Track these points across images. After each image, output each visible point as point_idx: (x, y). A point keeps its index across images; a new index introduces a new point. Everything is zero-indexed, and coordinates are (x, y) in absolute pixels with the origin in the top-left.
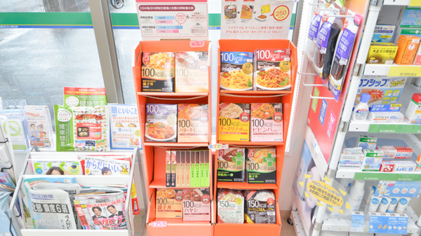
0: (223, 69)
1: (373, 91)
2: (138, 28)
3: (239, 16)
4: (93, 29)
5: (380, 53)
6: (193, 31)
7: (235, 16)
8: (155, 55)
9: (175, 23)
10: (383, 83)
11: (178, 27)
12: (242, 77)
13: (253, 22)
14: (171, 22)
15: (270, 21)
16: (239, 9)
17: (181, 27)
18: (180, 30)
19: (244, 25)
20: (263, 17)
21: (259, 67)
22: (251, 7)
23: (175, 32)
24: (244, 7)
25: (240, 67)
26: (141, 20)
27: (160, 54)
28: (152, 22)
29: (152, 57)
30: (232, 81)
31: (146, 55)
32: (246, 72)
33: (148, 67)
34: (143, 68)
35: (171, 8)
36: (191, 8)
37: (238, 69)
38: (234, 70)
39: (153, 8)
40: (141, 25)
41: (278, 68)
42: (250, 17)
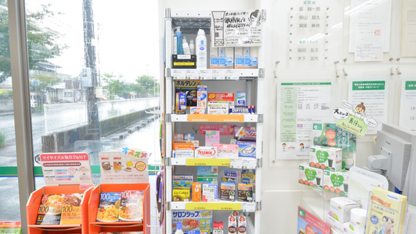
0: (101, 205)
1: (191, 220)
2: (43, 176)
3: (112, 168)
4: (17, 178)
5: (178, 194)
6: (81, 179)
7: (110, 169)
8: (52, 196)
9: (68, 174)
10: (196, 214)
11: (70, 176)
12: (114, 212)
13: (122, 172)
14: (65, 173)
15: (134, 172)
16: (112, 164)
17: (73, 177)
18: (72, 178)
19: (117, 174)
20: (128, 168)
21: (122, 204)
22: (120, 163)
23: (68, 179)
24: (115, 163)
25: (113, 203)
26: (44, 173)
27: (56, 195)
28: (53, 174)
29: (49, 198)
30: (106, 214)
31: (45, 196)
32: (117, 207)
33: (45, 205)
34: (41, 206)
35: (65, 165)
36: (79, 164)
37: (112, 205)
38: (109, 206)
39: (52, 165)
40: (45, 175)
41: (136, 204)
42: (120, 169)
